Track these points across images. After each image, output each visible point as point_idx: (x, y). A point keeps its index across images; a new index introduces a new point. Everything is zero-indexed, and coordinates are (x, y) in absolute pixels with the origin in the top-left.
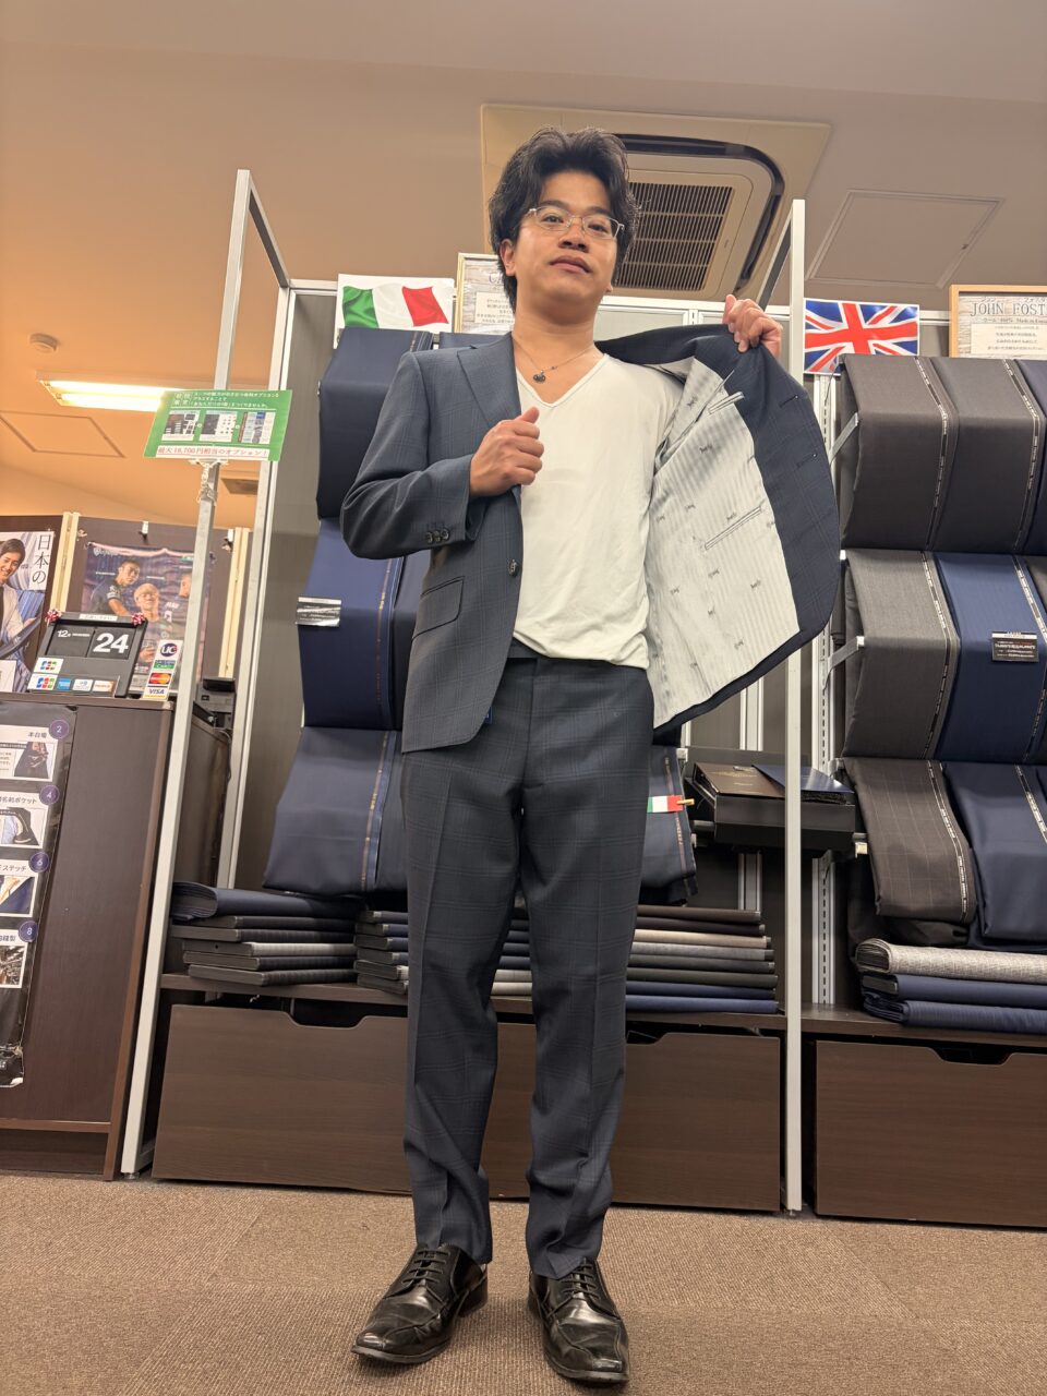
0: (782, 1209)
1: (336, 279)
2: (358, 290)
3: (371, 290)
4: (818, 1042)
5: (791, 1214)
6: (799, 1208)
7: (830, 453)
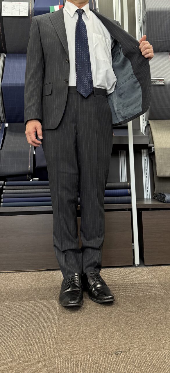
0: (133, 265)
4: (142, 211)
5: (137, 266)
6: (139, 264)
7: (141, 21)
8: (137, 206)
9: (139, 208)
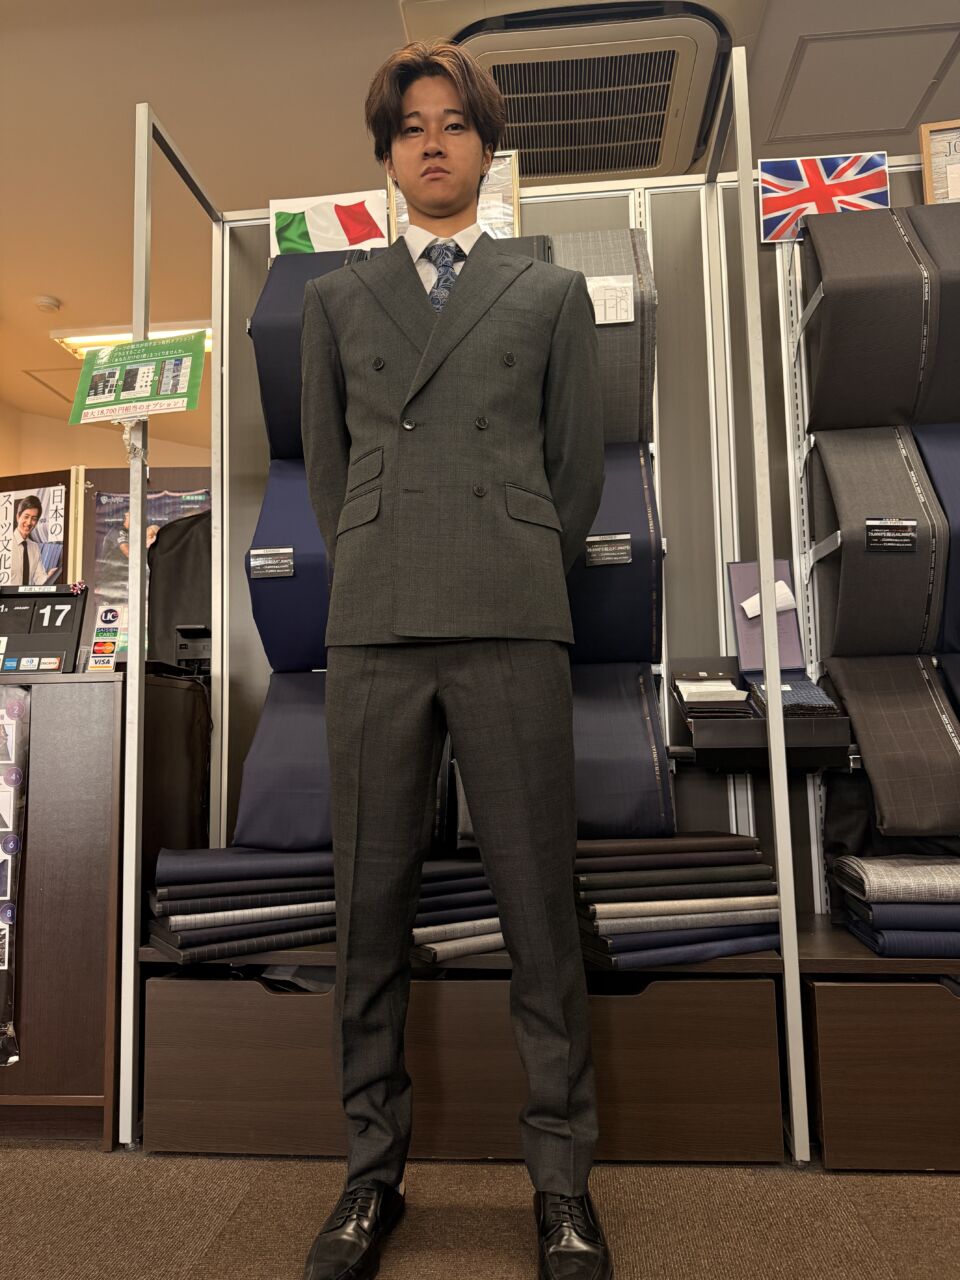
0: (788, 1160)
1: (268, 207)
2: (289, 214)
3: (303, 213)
5: (799, 1164)
6: (807, 1158)
7: (798, 327)
8: (802, 963)
9: (807, 971)
